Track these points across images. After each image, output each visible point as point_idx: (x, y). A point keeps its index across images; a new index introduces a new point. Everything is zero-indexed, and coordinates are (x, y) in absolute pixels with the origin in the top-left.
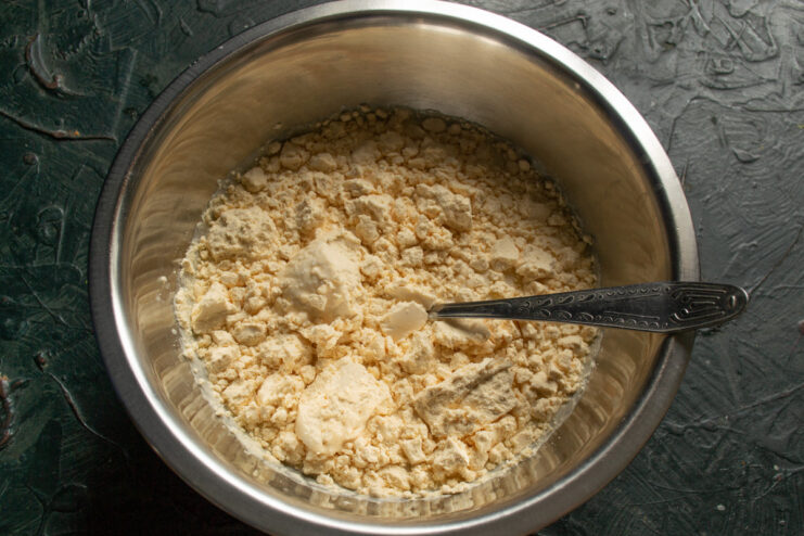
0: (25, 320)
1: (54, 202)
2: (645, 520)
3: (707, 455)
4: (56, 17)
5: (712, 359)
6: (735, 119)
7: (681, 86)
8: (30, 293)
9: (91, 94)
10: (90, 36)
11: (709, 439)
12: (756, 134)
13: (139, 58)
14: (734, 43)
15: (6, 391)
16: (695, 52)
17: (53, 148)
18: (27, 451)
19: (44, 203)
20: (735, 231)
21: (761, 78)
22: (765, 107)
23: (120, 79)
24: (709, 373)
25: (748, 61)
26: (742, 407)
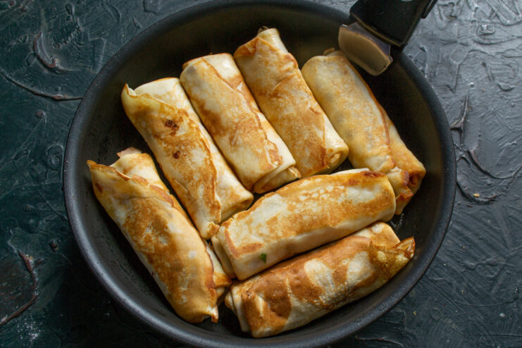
0: (42, 220)
1: (57, 141)
2: (454, 326)
3: (492, 282)
4: (52, 21)
5: (491, 219)
6: (497, 63)
7: (462, 44)
8: (45, 202)
9: (78, 70)
10: (75, 32)
11: (492, 271)
12: (511, 72)
13: (108, 44)
14: (494, 14)
15: (32, 267)
16: (470, 21)
17: (54, 106)
18: (49, 305)
19: (50, 143)
20: (502, 135)
21: (513, 36)
22: (516, 54)
23: (96, 59)
24: (491, 228)
25: (503, 25)
26: (512, 249)
